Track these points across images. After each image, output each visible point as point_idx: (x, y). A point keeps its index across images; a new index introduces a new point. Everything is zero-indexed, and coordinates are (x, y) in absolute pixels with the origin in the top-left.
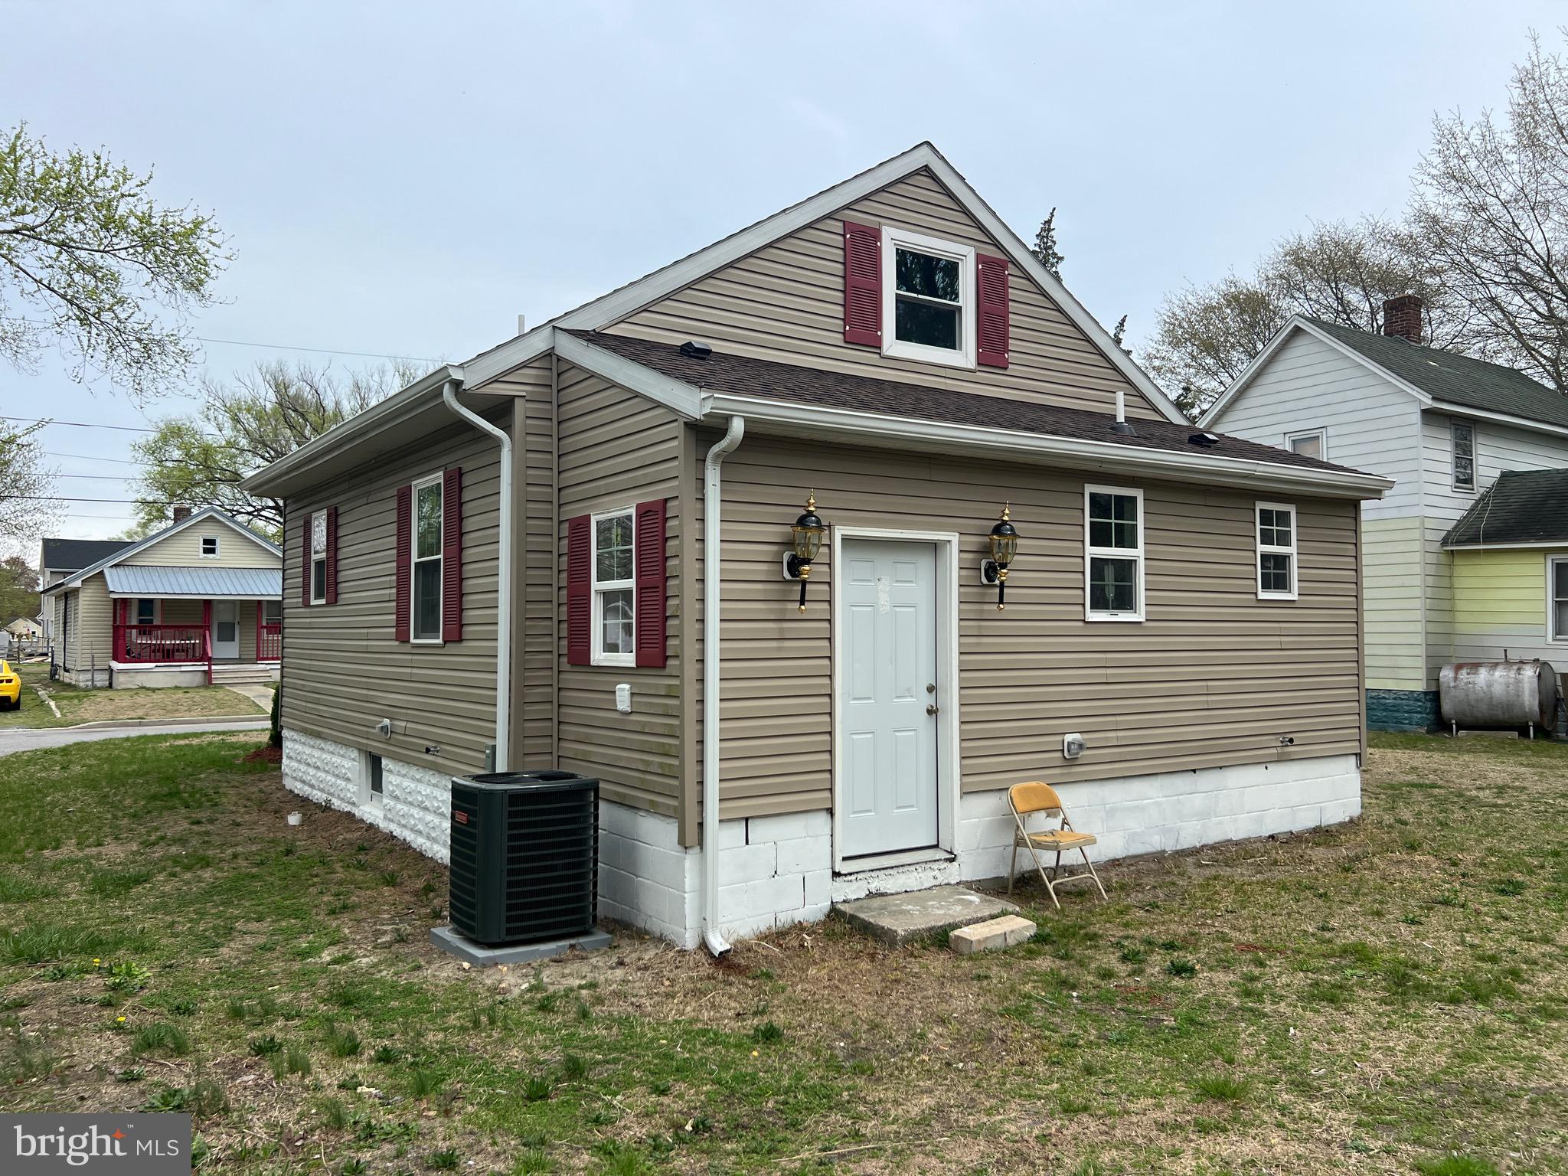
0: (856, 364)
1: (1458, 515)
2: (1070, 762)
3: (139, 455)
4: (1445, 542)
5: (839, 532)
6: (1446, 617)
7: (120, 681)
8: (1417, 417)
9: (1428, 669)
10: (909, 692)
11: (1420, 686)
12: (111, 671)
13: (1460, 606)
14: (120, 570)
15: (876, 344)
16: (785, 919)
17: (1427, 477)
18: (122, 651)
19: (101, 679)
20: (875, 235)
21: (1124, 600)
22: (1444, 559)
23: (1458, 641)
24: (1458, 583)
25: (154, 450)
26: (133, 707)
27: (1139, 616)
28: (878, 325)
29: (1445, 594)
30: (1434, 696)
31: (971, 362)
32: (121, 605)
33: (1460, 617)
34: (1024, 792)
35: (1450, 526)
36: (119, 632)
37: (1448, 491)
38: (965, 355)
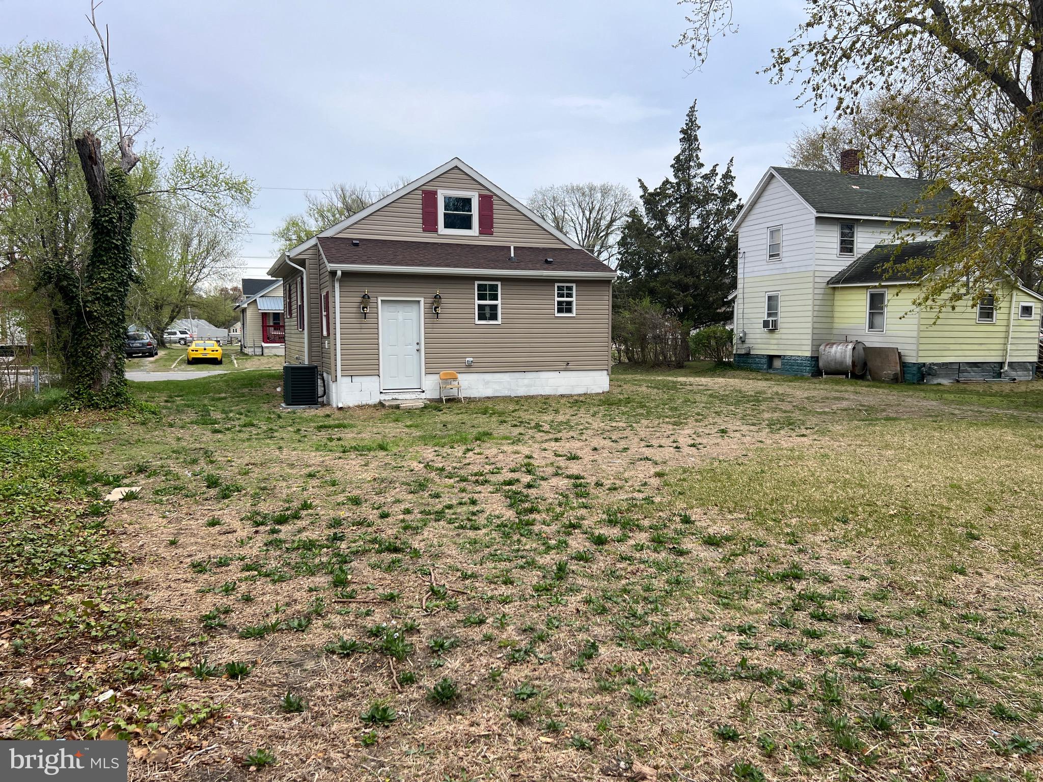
0: (429, 238)
1: (840, 269)
2: (469, 366)
3: (276, 238)
4: (828, 283)
5: (380, 299)
6: (829, 320)
7: (266, 351)
8: (813, 221)
9: (813, 345)
10: (410, 344)
11: (808, 354)
12: (262, 347)
13: (836, 315)
14: (264, 299)
15: (436, 231)
16: (364, 403)
17: (818, 250)
18: (267, 339)
19: (258, 351)
20: (435, 193)
21: (494, 317)
22: (830, 291)
23: (835, 332)
24: (836, 303)
25: (284, 234)
26: (267, 363)
27: (499, 322)
28: (436, 223)
29: (829, 309)
30: (815, 359)
31: (477, 234)
32: (265, 315)
33: (836, 320)
34: (444, 374)
35: (833, 275)
36: (265, 327)
37: (835, 257)
38: (475, 230)
